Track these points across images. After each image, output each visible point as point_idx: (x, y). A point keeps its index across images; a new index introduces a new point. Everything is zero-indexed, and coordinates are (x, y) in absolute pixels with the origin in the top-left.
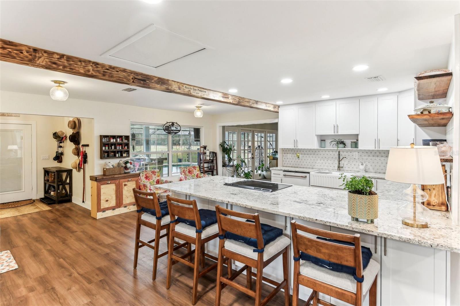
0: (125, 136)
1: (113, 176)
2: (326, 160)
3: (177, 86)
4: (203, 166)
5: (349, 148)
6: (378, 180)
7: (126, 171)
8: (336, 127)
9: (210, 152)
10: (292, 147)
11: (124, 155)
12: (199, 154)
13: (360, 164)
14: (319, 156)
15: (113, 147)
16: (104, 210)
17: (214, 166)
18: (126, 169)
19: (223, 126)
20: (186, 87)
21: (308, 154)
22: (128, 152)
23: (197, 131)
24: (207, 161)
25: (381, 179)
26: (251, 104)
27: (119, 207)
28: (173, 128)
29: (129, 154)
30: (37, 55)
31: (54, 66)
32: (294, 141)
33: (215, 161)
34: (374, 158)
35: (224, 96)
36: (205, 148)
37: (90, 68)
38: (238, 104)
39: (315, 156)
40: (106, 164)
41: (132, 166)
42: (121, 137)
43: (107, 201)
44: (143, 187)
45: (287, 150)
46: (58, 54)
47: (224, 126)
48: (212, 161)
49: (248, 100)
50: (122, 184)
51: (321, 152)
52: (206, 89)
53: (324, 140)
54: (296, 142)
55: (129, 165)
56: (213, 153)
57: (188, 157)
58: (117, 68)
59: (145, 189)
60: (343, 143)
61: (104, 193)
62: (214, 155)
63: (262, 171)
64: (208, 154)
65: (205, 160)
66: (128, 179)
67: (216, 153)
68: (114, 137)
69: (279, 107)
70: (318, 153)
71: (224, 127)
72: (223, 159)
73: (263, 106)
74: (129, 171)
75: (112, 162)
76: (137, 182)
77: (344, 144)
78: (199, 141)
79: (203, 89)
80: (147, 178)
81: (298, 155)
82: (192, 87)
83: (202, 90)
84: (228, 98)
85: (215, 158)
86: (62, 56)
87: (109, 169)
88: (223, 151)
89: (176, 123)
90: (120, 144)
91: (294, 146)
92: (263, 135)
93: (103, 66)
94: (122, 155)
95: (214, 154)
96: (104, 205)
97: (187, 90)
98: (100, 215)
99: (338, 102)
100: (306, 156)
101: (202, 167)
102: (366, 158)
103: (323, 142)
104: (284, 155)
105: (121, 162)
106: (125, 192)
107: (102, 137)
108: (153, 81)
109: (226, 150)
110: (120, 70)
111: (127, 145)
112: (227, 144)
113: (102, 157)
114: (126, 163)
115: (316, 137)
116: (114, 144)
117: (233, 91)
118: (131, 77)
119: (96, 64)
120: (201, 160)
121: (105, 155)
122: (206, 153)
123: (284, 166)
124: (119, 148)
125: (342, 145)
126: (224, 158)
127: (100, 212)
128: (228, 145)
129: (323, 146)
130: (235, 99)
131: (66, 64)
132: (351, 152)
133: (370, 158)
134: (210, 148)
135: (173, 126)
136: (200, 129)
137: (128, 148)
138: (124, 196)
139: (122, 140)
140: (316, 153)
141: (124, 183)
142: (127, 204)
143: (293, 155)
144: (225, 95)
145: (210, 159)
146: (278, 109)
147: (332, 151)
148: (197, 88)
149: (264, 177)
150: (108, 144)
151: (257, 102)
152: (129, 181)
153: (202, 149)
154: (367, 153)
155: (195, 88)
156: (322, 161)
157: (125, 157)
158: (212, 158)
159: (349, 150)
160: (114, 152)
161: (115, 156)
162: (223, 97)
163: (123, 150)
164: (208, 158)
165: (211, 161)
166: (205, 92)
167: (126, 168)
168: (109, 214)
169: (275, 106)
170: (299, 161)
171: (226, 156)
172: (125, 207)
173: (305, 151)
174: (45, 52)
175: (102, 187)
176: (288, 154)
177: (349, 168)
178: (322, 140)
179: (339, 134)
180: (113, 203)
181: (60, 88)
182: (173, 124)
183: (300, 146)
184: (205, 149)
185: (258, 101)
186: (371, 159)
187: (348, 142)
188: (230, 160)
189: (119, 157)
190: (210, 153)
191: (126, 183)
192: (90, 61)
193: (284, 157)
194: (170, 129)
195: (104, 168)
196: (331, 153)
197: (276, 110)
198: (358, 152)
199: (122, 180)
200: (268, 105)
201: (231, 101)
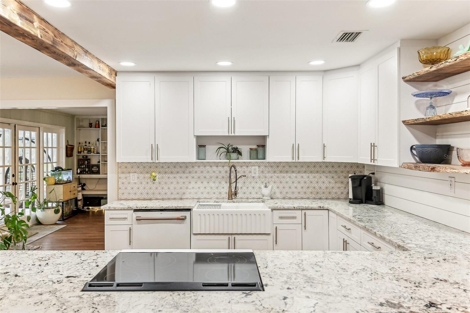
2: (205, 183)
5: (245, 159)
6: (307, 212)
8: (231, 122)
13: (263, 186)
14: (193, 175)
21: (172, 172)
25: (311, 209)
26: (75, 53)
32: (152, 146)
34: (283, 175)
35: (23, 14)
38: (51, 47)
39: (185, 175)
45: (129, 166)
49: (70, 44)
51: (196, 168)
53: (204, 146)
54: (155, 150)
60: (236, 151)
63: (34, 209)
69: (116, 75)
70: (191, 169)
77: (240, 153)
81: (155, 174)
84: (32, 23)
91: (150, 157)
99: (236, 78)
100: (167, 175)
102: (270, 175)
103: (203, 148)
104: (121, 175)
123: (121, 200)
125: (234, 155)
129: (202, 156)
130: (47, 30)
132: (247, 167)
133: (276, 175)
140: (188, 170)
143: (142, 176)
144: (26, 13)
146: (116, 80)
147: (217, 165)
149: (36, 222)
154: (272, 167)
156: (199, 184)
159: (245, 162)
162: (20, 15)
169: (111, 71)
170: (154, 186)
173: (165, 167)
176: (131, 175)
177: (244, 193)
178: (200, 146)
179: (236, 134)
183: (163, 158)
186: (278, 177)
187: (245, 149)
193: (121, 181)
196: (215, 168)
197: (113, 80)
198: (259, 167)
201: (38, 33)
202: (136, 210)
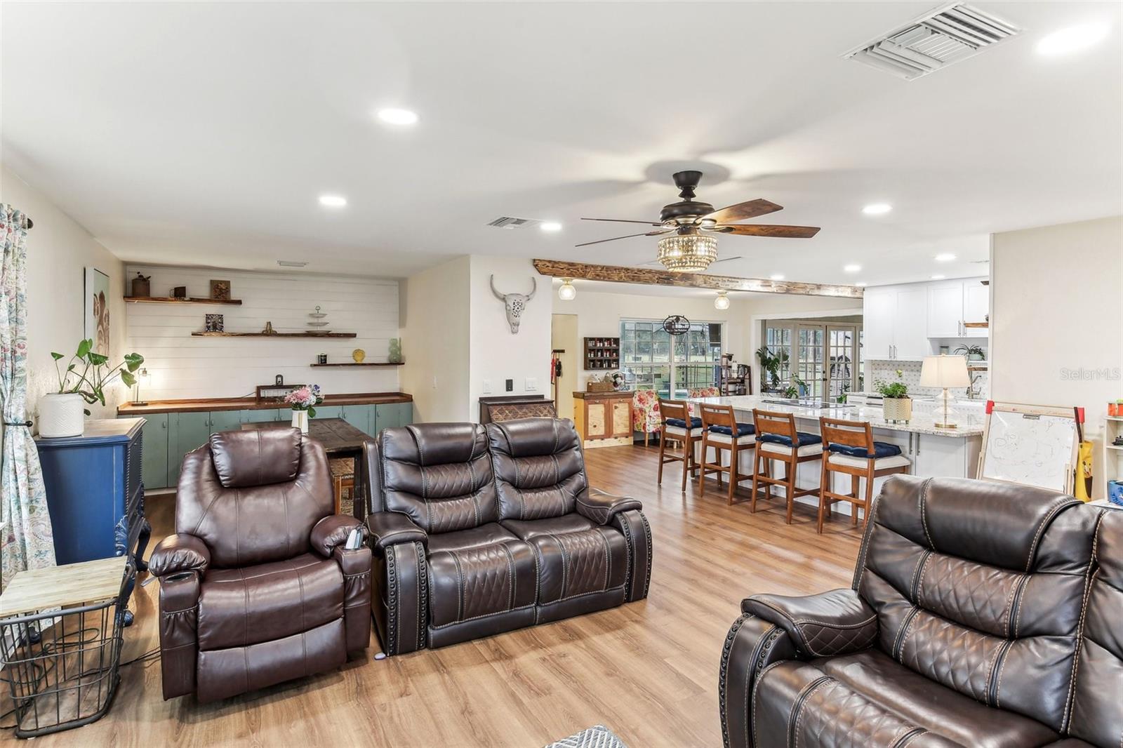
0: (614, 339)
1: (601, 394)
3: (702, 279)
4: (727, 389)
7: (616, 389)
9: (739, 365)
10: (886, 357)
11: (613, 366)
12: (719, 369)
15: (599, 354)
16: (592, 438)
17: (745, 390)
18: (615, 386)
19: (762, 320)
20: (713, 280)
22: (617, 361)
23: (715, 330)
24: (732, 381)
26: (808, 290)
27: (609, 437)
28: (678, 326)
29: (618, 364)
30: (588, 270)
31: (598, 278)
32: (890, 347)
33: (747, 382)
35: (764, 285)
36: (730, 357)
37: (623, 274)
38: (788, 291)
40: (592, 377)
41: (623, 381)
42: (608, 339)
43: (595, 426)
44: (638, 412)
45: (880, 363)
46: (600, 266)
47: (765, 320)
48: (743, 381)
49: (803, 286)
50: (612, 405)
52: (738, 278)
53: (947, 347)
54: (892, 349)
55: (619, 380)
56: (745, 366)
57: (683, 379)
58: (644, 270)
59: (642, 415)
60: (978, 351)
61: (591, 416)
62: (746, 372)
64: (735, 367)
65: (731, 378)
66: (619, 400)
67: (749, 367)
68: (601, 340)
69: (864, 290)
71: (764, 322)
72: (762, 378)
73: (832, 292)
74: (618, 388)
75: (599, 375)
76: (630, 404)
77: (981, 353)
78: (719, 345)
79: (735, 278)
80: (641, 400)
81: (900, 371)
82: (720, 279)
83: (733, 280)
84: (770, 286)
85: (747, 376)
86: (603, 268)
87: (596, 384)
88: (762, 364)
89: (683, 317)
90: (608, 350)
91: (890, 357)
92: (849, 333)
93: (632, 270)
94: (609, 366)
95: (747, 369)
96: (592, 432)
97: (714, 283)
98: (587, 445)
100: (908, 373)
101: (725, 391)
103: (944, 350)
104: (875, 371)
105: (608, 375)
106: (615, 418)
107: (586, 340)
108: (677, 278)
109: (767, 363)
110: (647, 272)
111: (617, 351)
112: (770, 352)
113: (586, 368)
114: (616, 377)
115: (928, 342)
116: (601, 350)
117: (778, 277)
118: (656, 277)
119: (627, 270)
120: (722, 378)
121: (590, 364)
122: (730, 367)
124: (607, 355)
125: (977, 356)
126: (763, 376)
127: (588, 439)
128: (772, 354)
130: (781, 286)
131: (606, 275)
134: (739, 359)
135: (677, 322)
136: (720, 325)
137: (618, 355)
138: (614, 423)
139: (610, 345)
141: (614, 405)
142: (619, 434)
143: (890, 371)
144: (766, 283)
145: (738, 378)
146: (863, 294)
148: (726, 279)
150: (593, 350)
151: (819, 287)
152: (620, 402)
153: (725, 360)
155: (724, 279)
157: (614, 368)
158: (741, 376)
160: (601, 361)
161: (601, 366)
162: (762, 286)
163: (611, 358)
164: (735, 375)
165: (740, 381)
166: (737, 282)
167: (615, 384)
168: (597, 444)
169: (855, 290)
171: (768, 373)
172: (616, 438)
173: (912, 366)
174: (592, 266)
175: (590, 406)
176: (882, 371)
178: (942, 347)
179: (968, 336)
180: (601, 431)
181: (568, 286)
182: (678, 319)
183: (901, 357)
184: (730, 360)
185: (820, 285)
188: (775, 379)
189: (606, 369)
190: (739, 367)
191: (617, 405)
192: (622, 268)
193: (874, 375)
194: (673, 327)
195: (588, 383)
197: (858, 295)
199: (612, 400)
200: (840, 289)
201: (775, 290)
202: (869, 397)
